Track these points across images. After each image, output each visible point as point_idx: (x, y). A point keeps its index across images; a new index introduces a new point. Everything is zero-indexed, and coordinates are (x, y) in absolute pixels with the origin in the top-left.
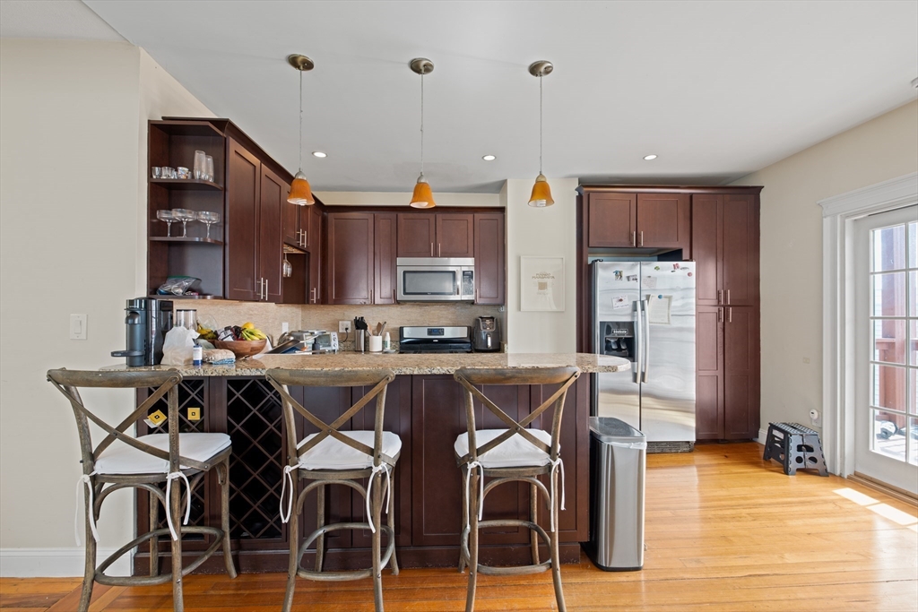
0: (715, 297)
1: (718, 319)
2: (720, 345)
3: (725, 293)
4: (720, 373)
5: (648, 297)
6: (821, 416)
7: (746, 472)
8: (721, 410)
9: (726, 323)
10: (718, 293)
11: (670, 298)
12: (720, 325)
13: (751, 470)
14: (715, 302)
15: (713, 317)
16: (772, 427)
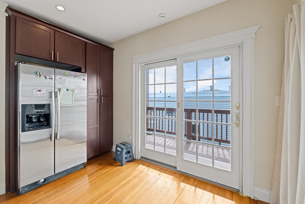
0: (96, 92)
1: (98, 102)
2: (98, 113)
3: (101, 90)
4: (98, 126)
5: (60, 90)
6: (132, 137)
7: (108, 172)
8: (98, 142)
9: (101, 104)
10: (98, 90)
11: (73, 91)
12: (98, 104)
13: (110, 169)
14: (96, 94)
15: (95, 101)
16: (117, 146)
